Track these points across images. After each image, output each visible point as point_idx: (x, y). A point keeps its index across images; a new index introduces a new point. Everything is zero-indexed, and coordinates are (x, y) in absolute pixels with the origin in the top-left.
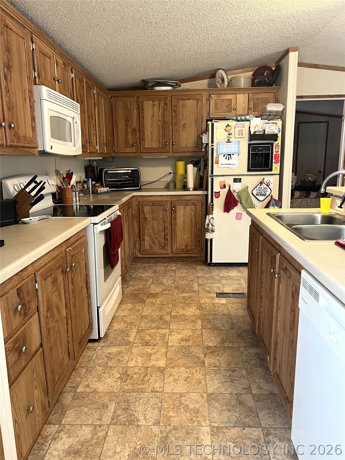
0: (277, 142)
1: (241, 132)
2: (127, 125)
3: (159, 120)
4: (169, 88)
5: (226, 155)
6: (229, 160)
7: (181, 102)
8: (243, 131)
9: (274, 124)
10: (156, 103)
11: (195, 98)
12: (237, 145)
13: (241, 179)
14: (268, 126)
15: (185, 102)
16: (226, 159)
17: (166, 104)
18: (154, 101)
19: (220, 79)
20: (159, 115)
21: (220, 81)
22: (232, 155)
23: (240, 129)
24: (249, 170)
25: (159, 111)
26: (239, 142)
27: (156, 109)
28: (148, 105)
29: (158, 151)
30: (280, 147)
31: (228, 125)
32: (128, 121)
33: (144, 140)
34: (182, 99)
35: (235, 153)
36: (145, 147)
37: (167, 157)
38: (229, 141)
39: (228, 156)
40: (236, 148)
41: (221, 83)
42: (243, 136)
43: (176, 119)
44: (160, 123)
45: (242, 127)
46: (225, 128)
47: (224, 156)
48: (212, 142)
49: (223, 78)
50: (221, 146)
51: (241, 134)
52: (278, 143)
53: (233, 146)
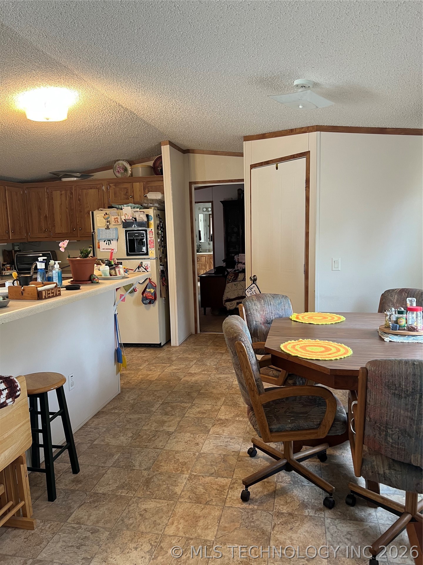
0: (150, 229)
1: (117, 220)
2: (39, 213)
3: (67, 208)
4: (75, 179)
5: (106, 241)
6: (109, 245)
7: (85, 191)
8: (118, 219)
9: (142, 213)
10: (63, 192)
11: (96, 187)
12: (115, 231)
13: (122, 262)
14: (137, 214)
15: (88, 191)
16: (107, 244)
17: (72, 193)
18: (61, 191)
19: (121, 169)
20: (66, 204)
21: (122, 171)
22: (111, 240)
23: (116, 217)
24: (128, 255)
25: (66, 200)
26: (117, 229)
27: (63, 198)
28: (57, 194)
29: (66, 236)
30: (154, 233)
31: (106, 213)
32: (41, 210)
33: (55, 226)
34: (85, 189)
35: (114, 239)
36: (56, 232)
37: (76, 241)
38: (108, 228)
39: (108, 241)
40: (114, 234)
41: (123, 172)
42: (119, 224)
43: (80, 206)
44: (67, 210)
45: (116, 216)
46: (104, 216)
47: (104, 242)
48: (94, 229)
49: (126, 168)
50: (101, 232)
51: (116, 222)
52: (152, 230)
53: (112, 232)
